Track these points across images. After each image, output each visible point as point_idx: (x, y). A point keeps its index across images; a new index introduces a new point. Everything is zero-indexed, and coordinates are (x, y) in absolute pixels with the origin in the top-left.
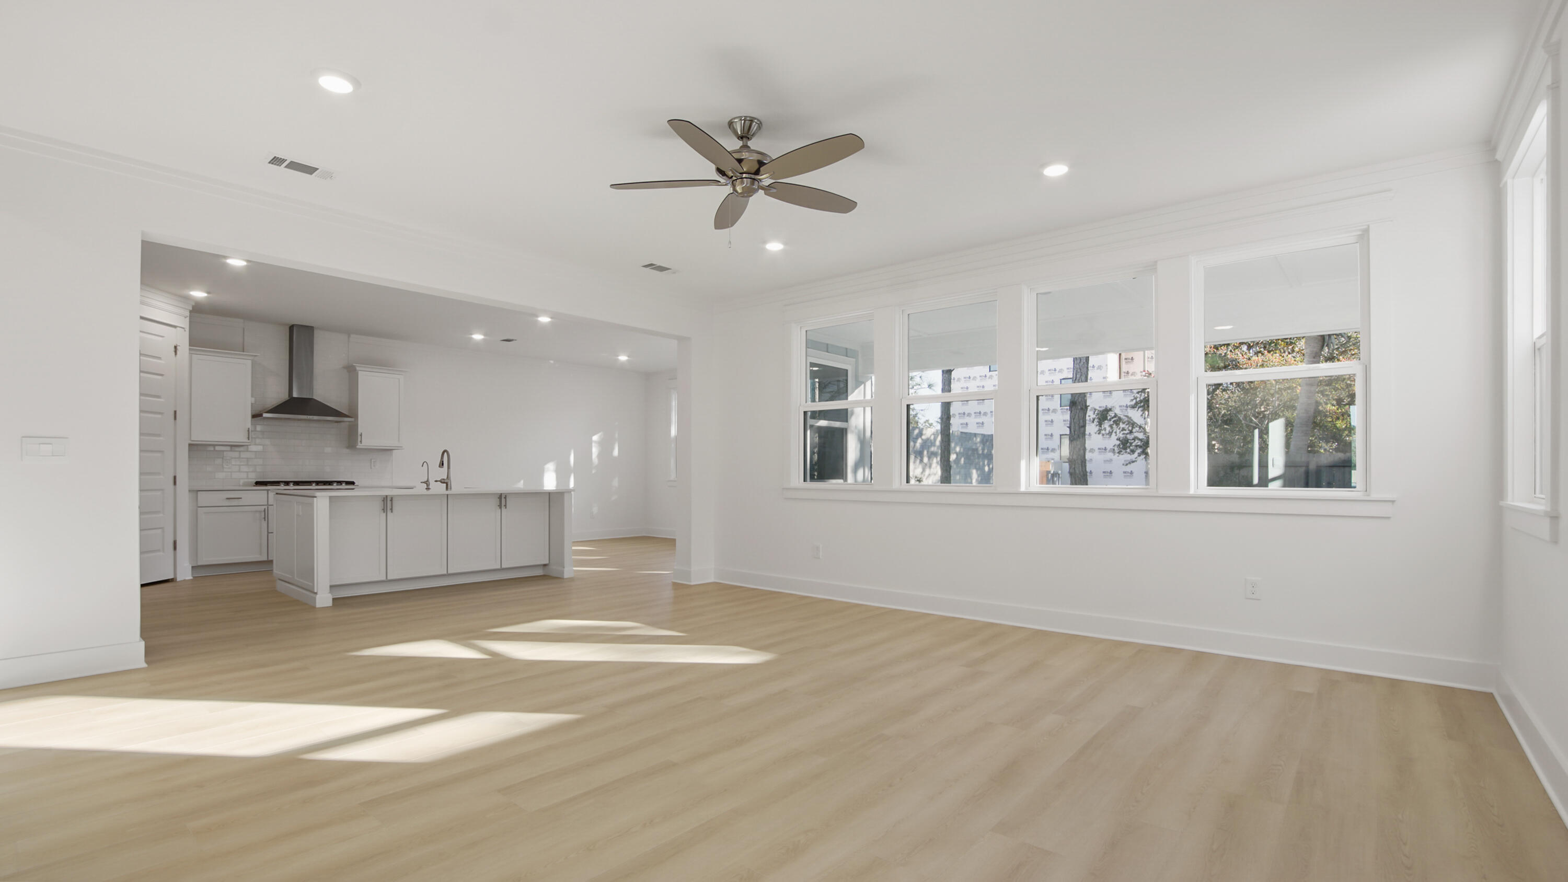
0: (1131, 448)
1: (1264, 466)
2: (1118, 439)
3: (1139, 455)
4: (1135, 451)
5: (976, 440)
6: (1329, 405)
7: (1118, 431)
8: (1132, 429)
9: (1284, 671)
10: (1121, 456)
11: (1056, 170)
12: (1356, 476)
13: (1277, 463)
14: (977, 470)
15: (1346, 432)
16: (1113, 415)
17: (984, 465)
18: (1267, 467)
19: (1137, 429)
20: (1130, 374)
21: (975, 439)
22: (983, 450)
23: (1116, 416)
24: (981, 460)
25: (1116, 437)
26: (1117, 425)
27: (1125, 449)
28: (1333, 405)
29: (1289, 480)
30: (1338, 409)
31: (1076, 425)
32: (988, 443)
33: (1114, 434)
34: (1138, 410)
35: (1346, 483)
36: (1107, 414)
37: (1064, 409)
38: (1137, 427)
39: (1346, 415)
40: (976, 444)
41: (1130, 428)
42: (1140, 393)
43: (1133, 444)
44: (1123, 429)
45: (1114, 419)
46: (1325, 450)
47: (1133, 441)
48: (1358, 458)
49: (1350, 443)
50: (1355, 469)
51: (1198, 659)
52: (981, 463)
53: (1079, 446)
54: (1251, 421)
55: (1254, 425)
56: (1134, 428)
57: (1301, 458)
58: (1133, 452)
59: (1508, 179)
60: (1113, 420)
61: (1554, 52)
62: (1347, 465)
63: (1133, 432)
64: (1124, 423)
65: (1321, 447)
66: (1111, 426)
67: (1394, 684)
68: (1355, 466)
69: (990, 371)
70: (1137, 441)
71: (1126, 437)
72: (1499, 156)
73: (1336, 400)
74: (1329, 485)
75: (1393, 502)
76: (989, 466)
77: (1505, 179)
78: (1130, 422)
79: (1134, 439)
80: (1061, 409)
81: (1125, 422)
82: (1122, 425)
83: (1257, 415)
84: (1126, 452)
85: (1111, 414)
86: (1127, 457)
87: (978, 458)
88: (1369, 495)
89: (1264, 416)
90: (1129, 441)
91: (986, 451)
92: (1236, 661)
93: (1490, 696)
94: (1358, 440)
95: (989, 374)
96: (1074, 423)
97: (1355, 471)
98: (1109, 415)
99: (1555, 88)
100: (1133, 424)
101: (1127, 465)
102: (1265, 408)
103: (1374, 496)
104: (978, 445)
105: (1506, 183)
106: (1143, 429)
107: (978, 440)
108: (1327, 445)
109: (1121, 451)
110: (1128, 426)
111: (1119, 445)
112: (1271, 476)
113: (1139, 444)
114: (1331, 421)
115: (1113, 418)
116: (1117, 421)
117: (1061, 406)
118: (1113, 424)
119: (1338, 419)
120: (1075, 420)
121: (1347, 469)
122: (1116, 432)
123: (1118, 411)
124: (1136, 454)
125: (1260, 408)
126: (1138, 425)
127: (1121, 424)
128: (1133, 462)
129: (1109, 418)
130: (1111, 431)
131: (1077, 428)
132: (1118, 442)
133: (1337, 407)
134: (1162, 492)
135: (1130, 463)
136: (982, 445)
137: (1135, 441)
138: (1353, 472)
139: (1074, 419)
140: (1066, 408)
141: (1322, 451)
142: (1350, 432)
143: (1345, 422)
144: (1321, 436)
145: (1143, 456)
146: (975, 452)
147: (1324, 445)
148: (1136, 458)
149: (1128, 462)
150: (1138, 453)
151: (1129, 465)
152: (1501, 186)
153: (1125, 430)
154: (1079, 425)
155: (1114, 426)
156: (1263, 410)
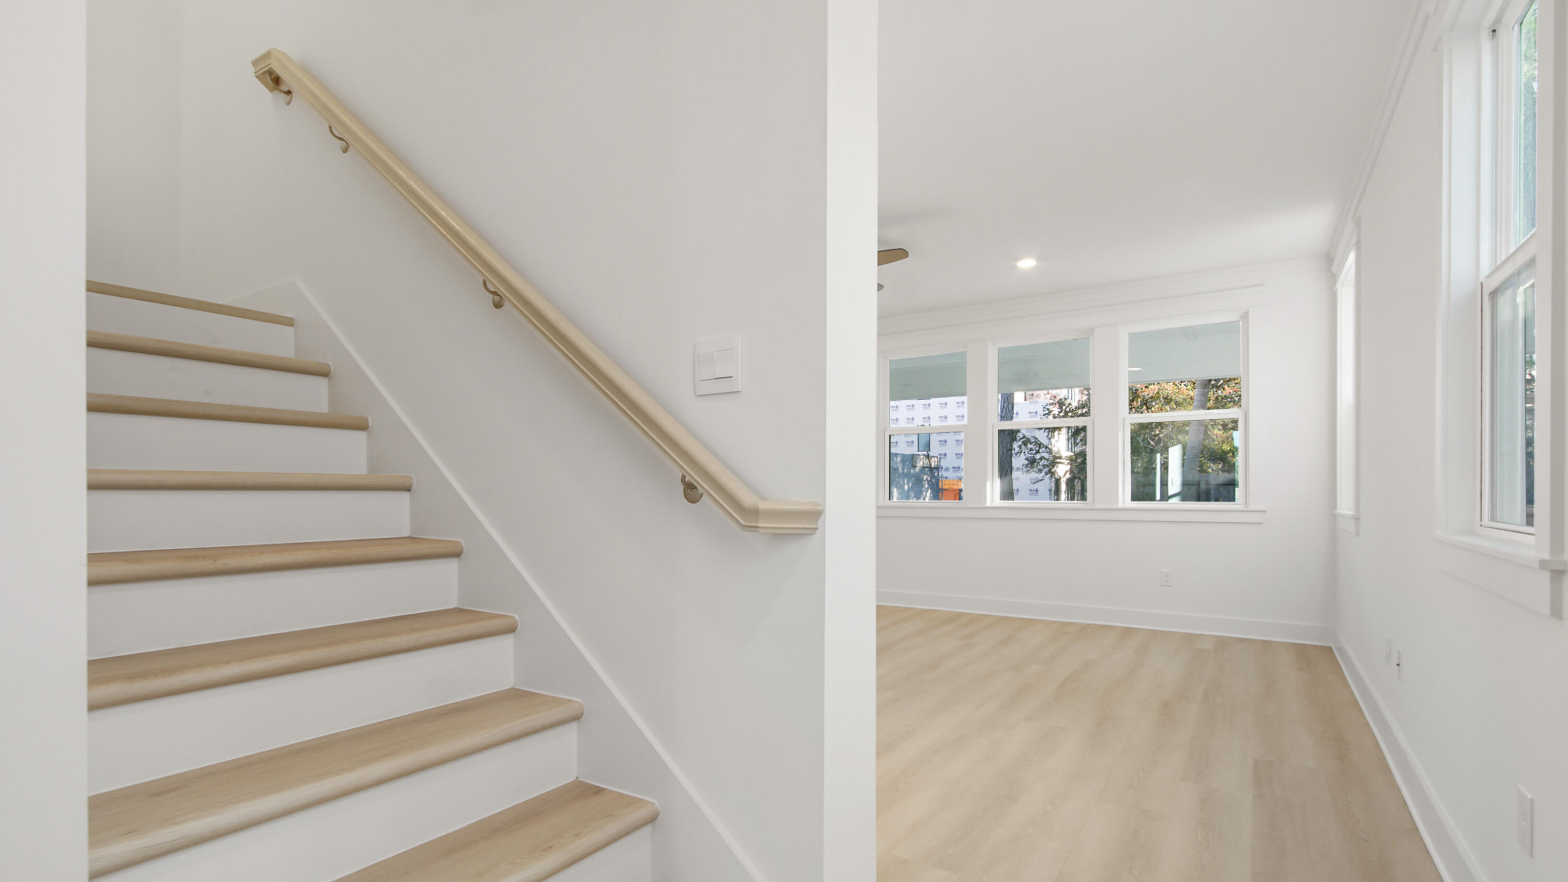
0: (1038, 467)
1: (1164, 484)
2: (1027, 459)
3: (1046, 474)
4: (1043, 470)
5: (897, 459)
6: (1216, 430)
7: (1026, 452)
8: (1039, 450)
9: (1189, 638)
10: (1029, 475)
11: (1027, 264)
12: (1238, 492)
13: (1175, 484)
14: (898, 488)
15: (1231, 454)
16: (1022, 436)
17: (904, 484)
18: (1167, 485)
19: (1044, 449)
20: (1034, 396)
21: (895, 458)
22: (903, 469)
23: (1024, 437)
24: (901, 479)
25: (1025, 457)
26: (1026, 445)
27: (1032, 467)
28: (1220, 430)
29: (1184, 496)
30: (1223, 433)
31: (1004, 448)
32: (907, 463)
33: (1022, 454)
34: (1044, 432)
35: (1231, 498)
36: (1016, 435)
38: (1043, 447)
39: (1230, 439)
40: (897, 463)
41: (1037, 448)
42: (1046, 415)
43: (1041, 464)
44: (1031, 450)
45: (1023, 440)
46: (1212, 470)
47: (1040, 461)
48: (1240, 476)
49: (1234, 464)
50: (1238, 487)
51: (1127, 632)
52: (901, 482)
53: (1007, 467)
54: (1149, 443)
55: (1152, 447)
56: (1041, 448)
57: (1195, 476)
58: (1040, 471)
59: (1338, 287)
60: (1021, 441)
61: (1358, 222)
62: (1232, 484)
63: (1039, 452)
64: (1031, 444)
65: (1209, 467)
66: (1020, 447)
67: (1267, 644)
68: (1238, 484)
70: (1043, 461)
71: (1033, 457)
72: (1334, 269)
73: (1222, 425)
74: (1217, 500)
75: (1264, 512)
76: (908, 485)
77: (1337, 286)
78: (1037, 443)
79: (1041, 459)
81: (1033, 442)
82: (1029, 446)
83: (1153, 437)
84: (1034, 471)
85: (1020, 435)
86: (1034, 475)
87: (899, 477)
88: (1248, 507)
89: (1160, 439)
90: (1037, 461)
91: (905, 470)
92: (1155, 633)
93: (1329, 649)
94: (1239, 460)
96: (1003, 448)
97: (1238, 489)
98: (1018, 436)
99: (1358, 244)
100: (1040, 445)
101: (1035, 483)
102: (1159, 431)
103: (1251, 508)
104: (899, 464)
105: (1337, 289)
106: (1049, 449)
107: (899, 459)
108: (1214, 465)
109: (1029, 470)
110: (1035, 447)
111: (1027, 465)
112: (1170, 493)
113: (1046, 463)
114: (1217, 444)
115: (1021, 439)
116: (1026, 442)
118: (1022, 445)
119: (1223, 442)
120: (1003, 445)
121: (1231, 487)
122: (1024, 453)
123: (1023, 431)
124: (1043, 473)
125: (1155, 431)
126: (1044, 445)
127: (1029, 444)
128: (1041, 480)
129: (1018, 438)
130: (1020, 451)
131: (1005, 451)
132: (1026, 462)
133: (1223, 431)
134: (1098, 506)
135: (1038, 481)
136: (902, 465)
137: (1042, 460)
138: (1236, 489)
139: (1002, 443)
141: (1210, 470)
142: (1233, 454)
143: (1229, 445)
144: (1209, 458)
145: (1049, 475)
146: (896, 471)
147: (1212, 465)
148: (1043, 477)
149: (1036, 481)
150: (1045, 472)
151: (1037, 484)
152: (1335, 290)
153: (1033, 450)
154: (1006, 448)
155: (1023, 447)
156: (1157, 432)
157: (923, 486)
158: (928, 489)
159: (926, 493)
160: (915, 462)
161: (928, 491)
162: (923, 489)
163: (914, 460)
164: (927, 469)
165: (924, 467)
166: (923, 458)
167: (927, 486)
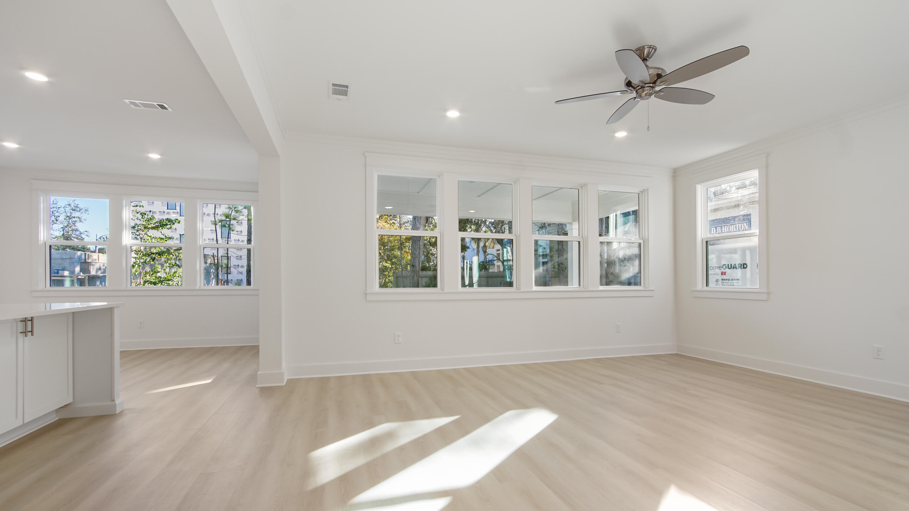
37: (224, 240)
69: (168, 209)
80: (222, 240)
95: (166, 211)
117: (221, 238)
140: (225, 239)
157: (211, 276)
158: (213, 278)
159: (212, 281)
160: (206, 259)
161: (213, 280)
162: (211, 279)
163: (206, 258)
164: (213, 265)
165: (211, 264)
166: (211, 257)
167: (213, 276)
